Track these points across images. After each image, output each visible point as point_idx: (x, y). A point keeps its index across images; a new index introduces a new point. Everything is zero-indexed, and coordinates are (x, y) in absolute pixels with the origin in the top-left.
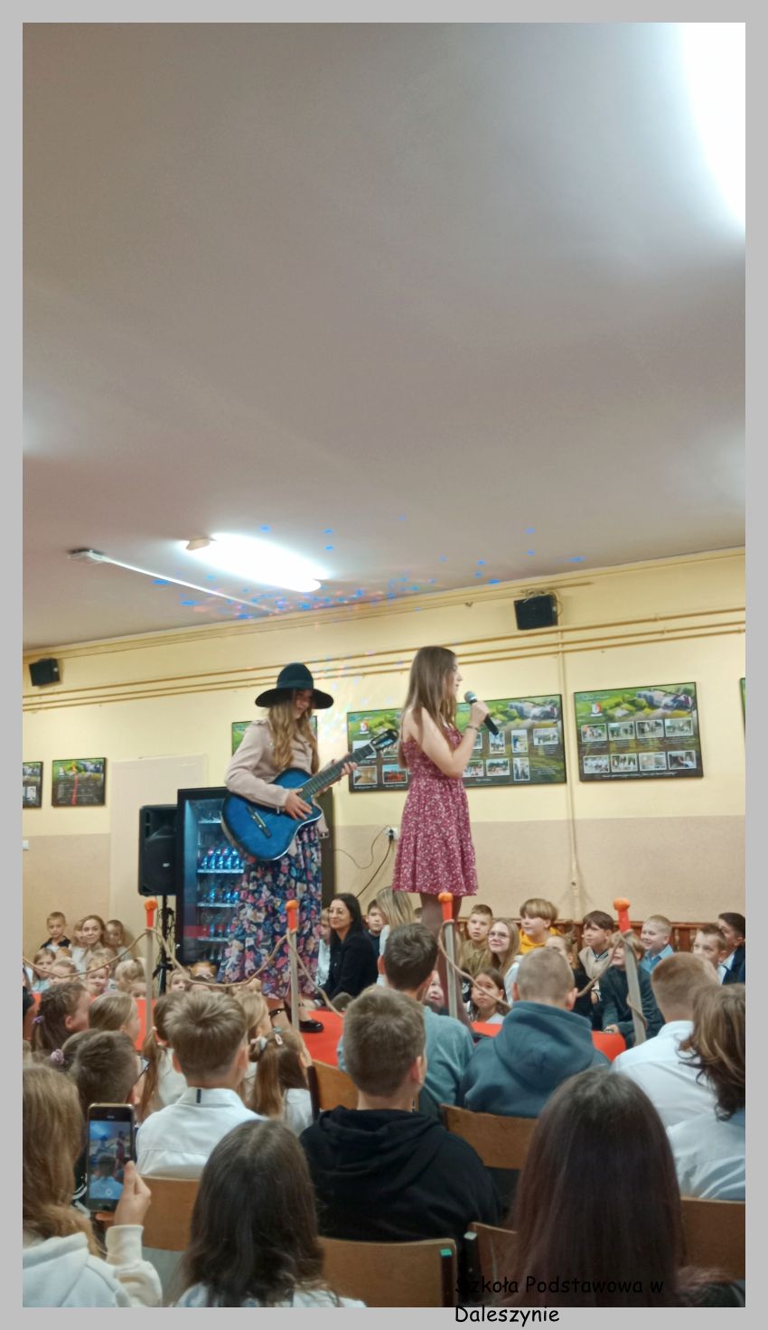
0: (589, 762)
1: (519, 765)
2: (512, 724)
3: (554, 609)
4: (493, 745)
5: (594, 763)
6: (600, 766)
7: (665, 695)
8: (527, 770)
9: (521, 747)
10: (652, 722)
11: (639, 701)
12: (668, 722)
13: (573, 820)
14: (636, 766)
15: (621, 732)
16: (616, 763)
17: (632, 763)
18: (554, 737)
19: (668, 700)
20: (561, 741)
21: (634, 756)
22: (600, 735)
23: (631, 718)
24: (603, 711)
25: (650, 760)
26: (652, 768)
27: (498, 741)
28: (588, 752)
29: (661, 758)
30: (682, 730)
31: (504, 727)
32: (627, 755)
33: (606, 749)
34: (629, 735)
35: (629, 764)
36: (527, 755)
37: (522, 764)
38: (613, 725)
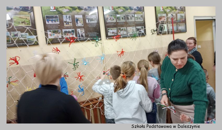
0: (110, 31)
1: (80, 32)
2: (75, 12)
4: (65, 22)
5: (112, 31)
6: (114, 33)
8: (84, 35)
9: (80, 24)
10: (131, 15)
12: (136, 16)
14: (126, 32)
15: (121, 18)
16: (119, 31)
17: (125, 31)
18: (95, 19)
19: (136, 7)
20: (98, 21)
21: (125, 28)
22: (113, 19)
23: (124, 13)
24: (114, 9)
25: (131, 30)
26: (131, 33)
27: (68, 20)
28: (109, 27)
29: (134, 29)
30: (140, 19)
31: (70, 13)
32: (123, 28)
33: (116, 25)
34: (123, 20)
35: (124, 31)
36: (83, 27)
37: (81, 31)
38: (118, 16)
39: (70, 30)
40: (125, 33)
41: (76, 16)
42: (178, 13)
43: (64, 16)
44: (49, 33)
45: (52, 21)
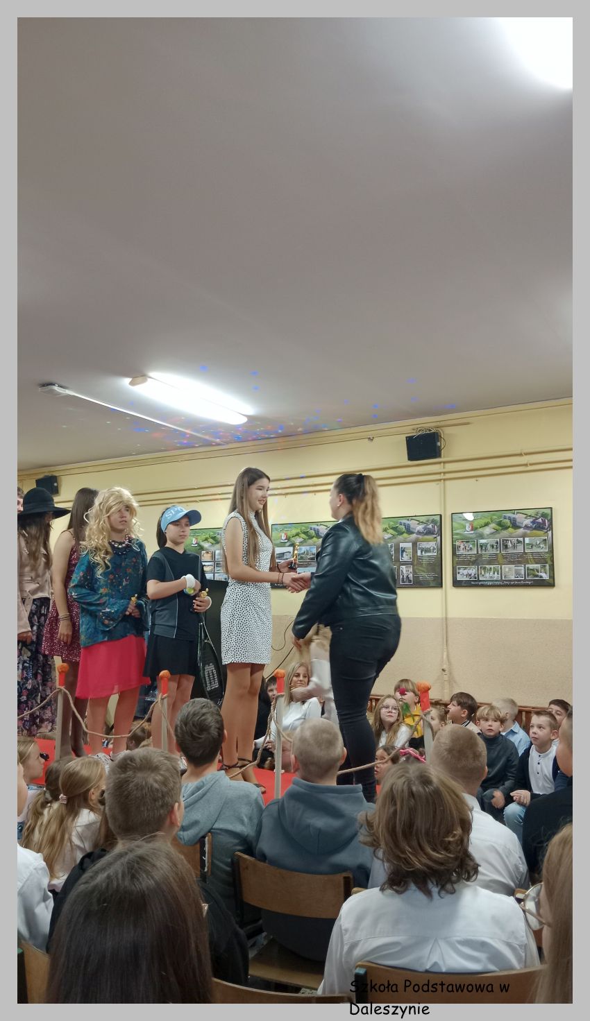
0: (461, 571)
1: (404, 572)
2: (400, 537)
3: (439, 444)
5: (465, 572)
6: (470, 575)
7: (526, 518)
8: (411, 576)
10: (514, 540)
11: (506, 522)
12: (527, 540)
13: (446, 618)
14: (499, 576)
15: (489, 546)
16: (483, 572)
17: (496, 573)
18: (434, 549)
19: (528, 522)
20: (439, 552)
21: (498, 567)
22: (471, 549)
23: (497, 536)
24: (474, 529)
25: (510, 571)
26: (513, 578)
28: (460, 563)
29: (521, 570)
30: (539, 547)
31: (394, 540)
32: (492, 566)
33: (476, 561)
34: (494, 550)
35: (494, 573)
36: (411, 564)
37: (406, 571)
38: (482, 541)
40: (496, 576)
41: (402, 545)
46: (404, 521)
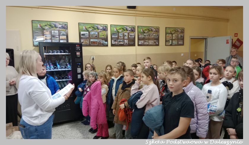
0: (140, 42)
2: (124, 32)
4: (120, 36)
5: (141, 42)
7: (154, 29)
8: (127, 43)
9: (126, 38)
10: (152, 34)
11: (150, 29)
12: (154, 34)
13: (136, 54)
16: (145, 42)
18: (133, 35)
20: (135, 37)
21: (148, 41)
22: (142, 36)
23: (148, 33)
24: (143, 31)
26: (151, 44)
27: (121, 36)
28: (140, 40)
29: (153, 42)
30: (156, 36)
31: (123, 32)
33: (143, 39)
34: (147, 36)
36: (128, 39)
37: (126, 41)
38: (145, 34)
39: (122, 40)
40: (148, 43)
41: (125, 34)
42: (180, 34)
43: (120, 33)
44: (113, 41)
45: (114, 36)
46: (125, 27)
